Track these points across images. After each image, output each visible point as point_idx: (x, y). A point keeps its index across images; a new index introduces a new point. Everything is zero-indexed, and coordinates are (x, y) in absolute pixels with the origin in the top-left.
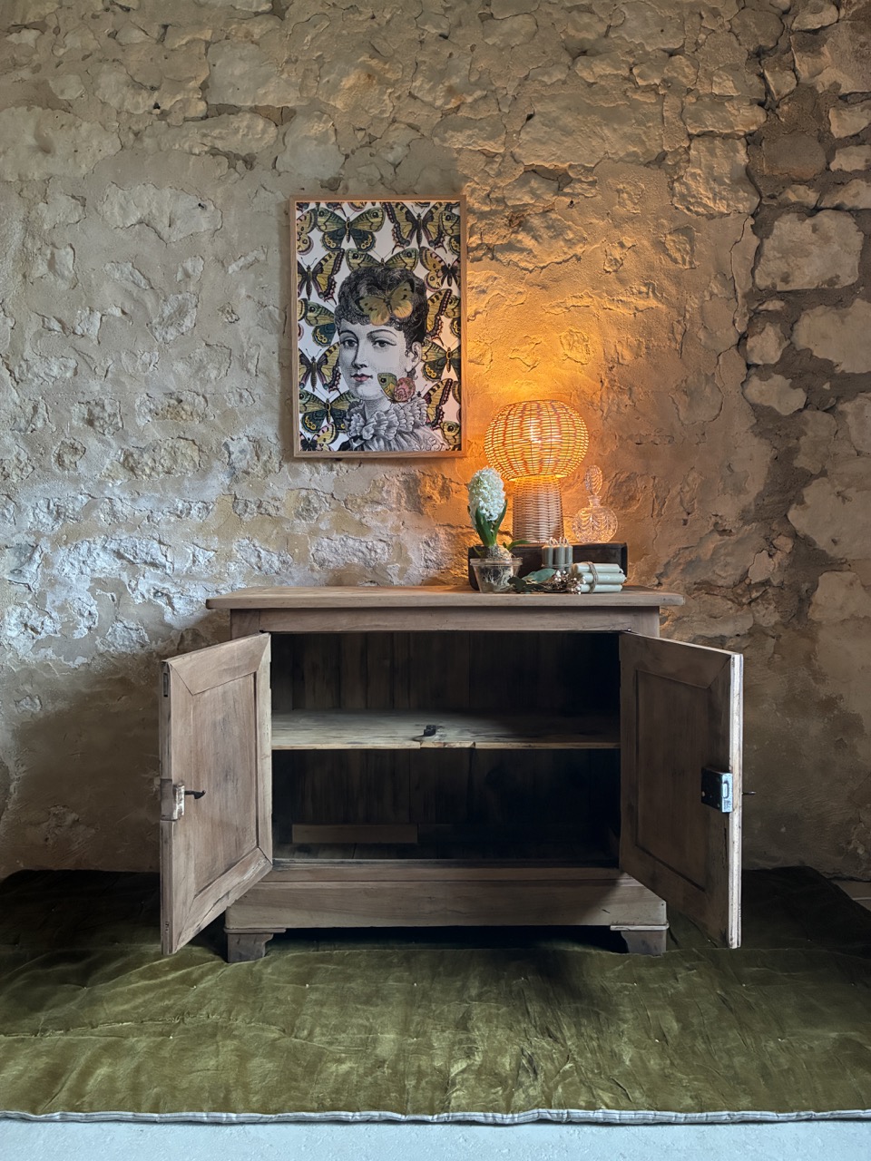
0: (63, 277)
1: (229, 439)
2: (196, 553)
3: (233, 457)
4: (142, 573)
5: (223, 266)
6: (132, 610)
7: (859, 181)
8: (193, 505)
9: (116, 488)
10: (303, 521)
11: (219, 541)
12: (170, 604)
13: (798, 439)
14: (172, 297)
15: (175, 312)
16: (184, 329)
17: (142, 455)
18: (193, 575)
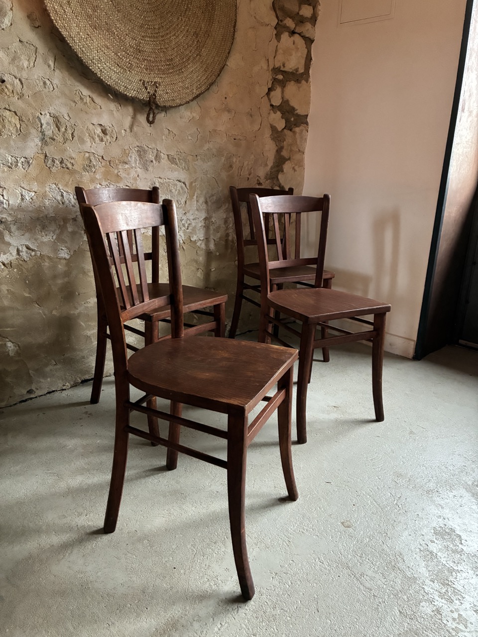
1: (40, 115)
2: (24, 194)
3: (43, 127)
7: (308, 23)
8: (18, 159)
10: (87, 173)
11: (38, 186)
13: (283, 142)
18: (22, 209)
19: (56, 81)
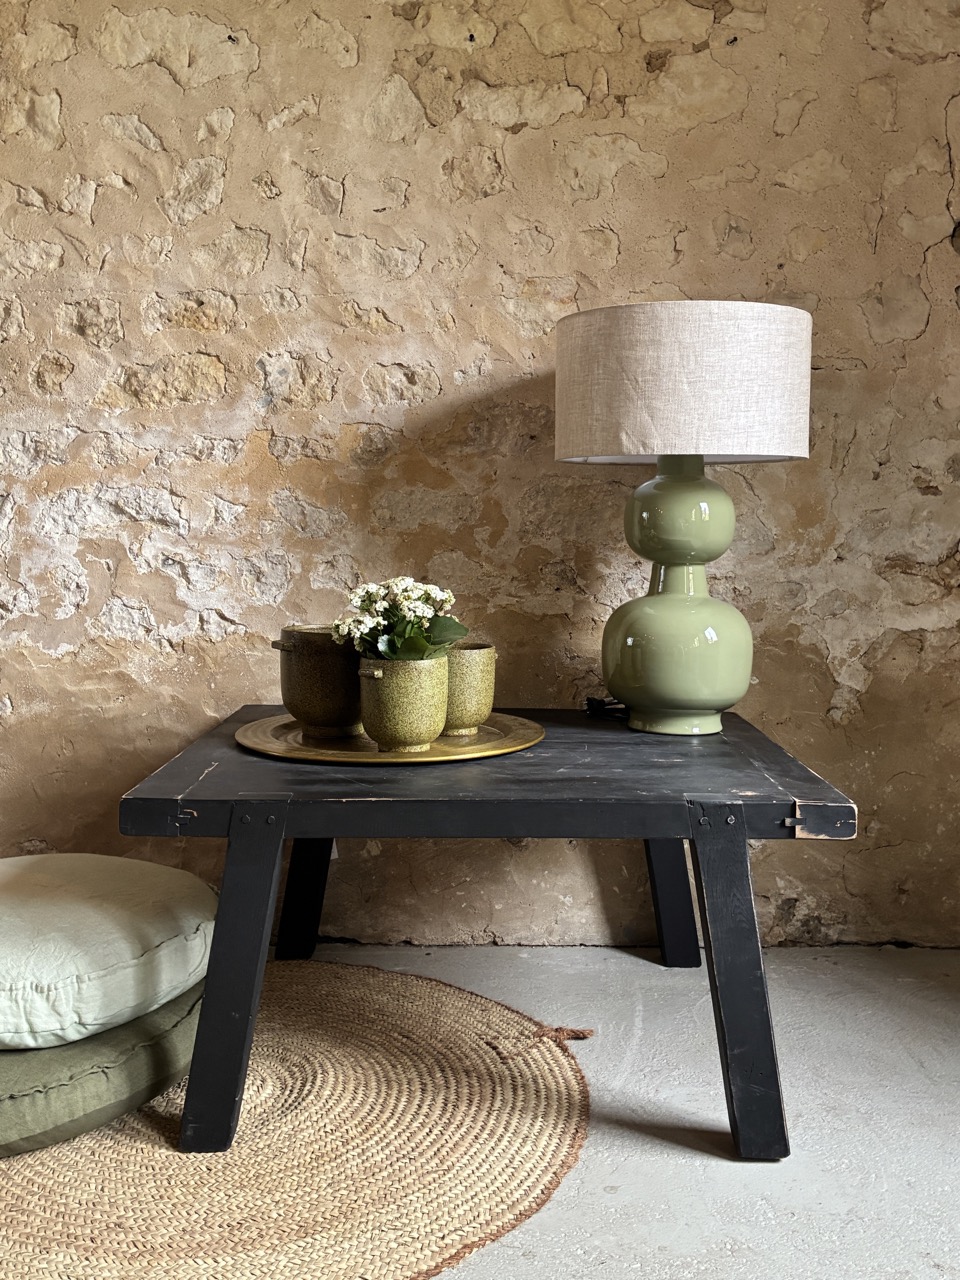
0: (45, 133)
1: (266, 356)
2: (220, 507)
3: (270, 379)
4: (147, 533)
5: (260, 121)
6: (135, 583)
8: (216, 443)
9: (114, 420)
11: (252, 494)
12: (185, 575)
14: (191, 162)
15: (194, 183)
16: (208, 208)
17: (149, 375)
18: (215, 537)
19: (305, 290)
